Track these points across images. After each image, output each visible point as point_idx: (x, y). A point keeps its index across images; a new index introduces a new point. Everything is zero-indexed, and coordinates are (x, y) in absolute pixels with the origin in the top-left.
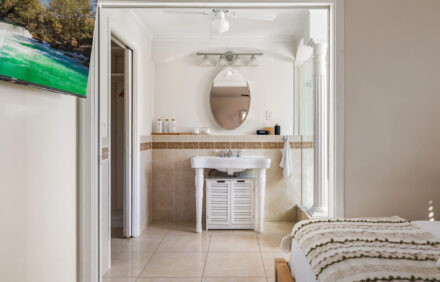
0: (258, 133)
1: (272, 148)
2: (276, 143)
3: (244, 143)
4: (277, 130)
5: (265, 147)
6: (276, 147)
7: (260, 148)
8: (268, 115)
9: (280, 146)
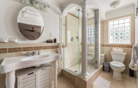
0: (48, 42)
1: (54, 48)
2: (55, 46)
3: (41, 47)
4: (55, 41)
5: (51, 48)
6: (55, 48)
7: (49, 49)
8: (50, 35)
9: (57, 47)
